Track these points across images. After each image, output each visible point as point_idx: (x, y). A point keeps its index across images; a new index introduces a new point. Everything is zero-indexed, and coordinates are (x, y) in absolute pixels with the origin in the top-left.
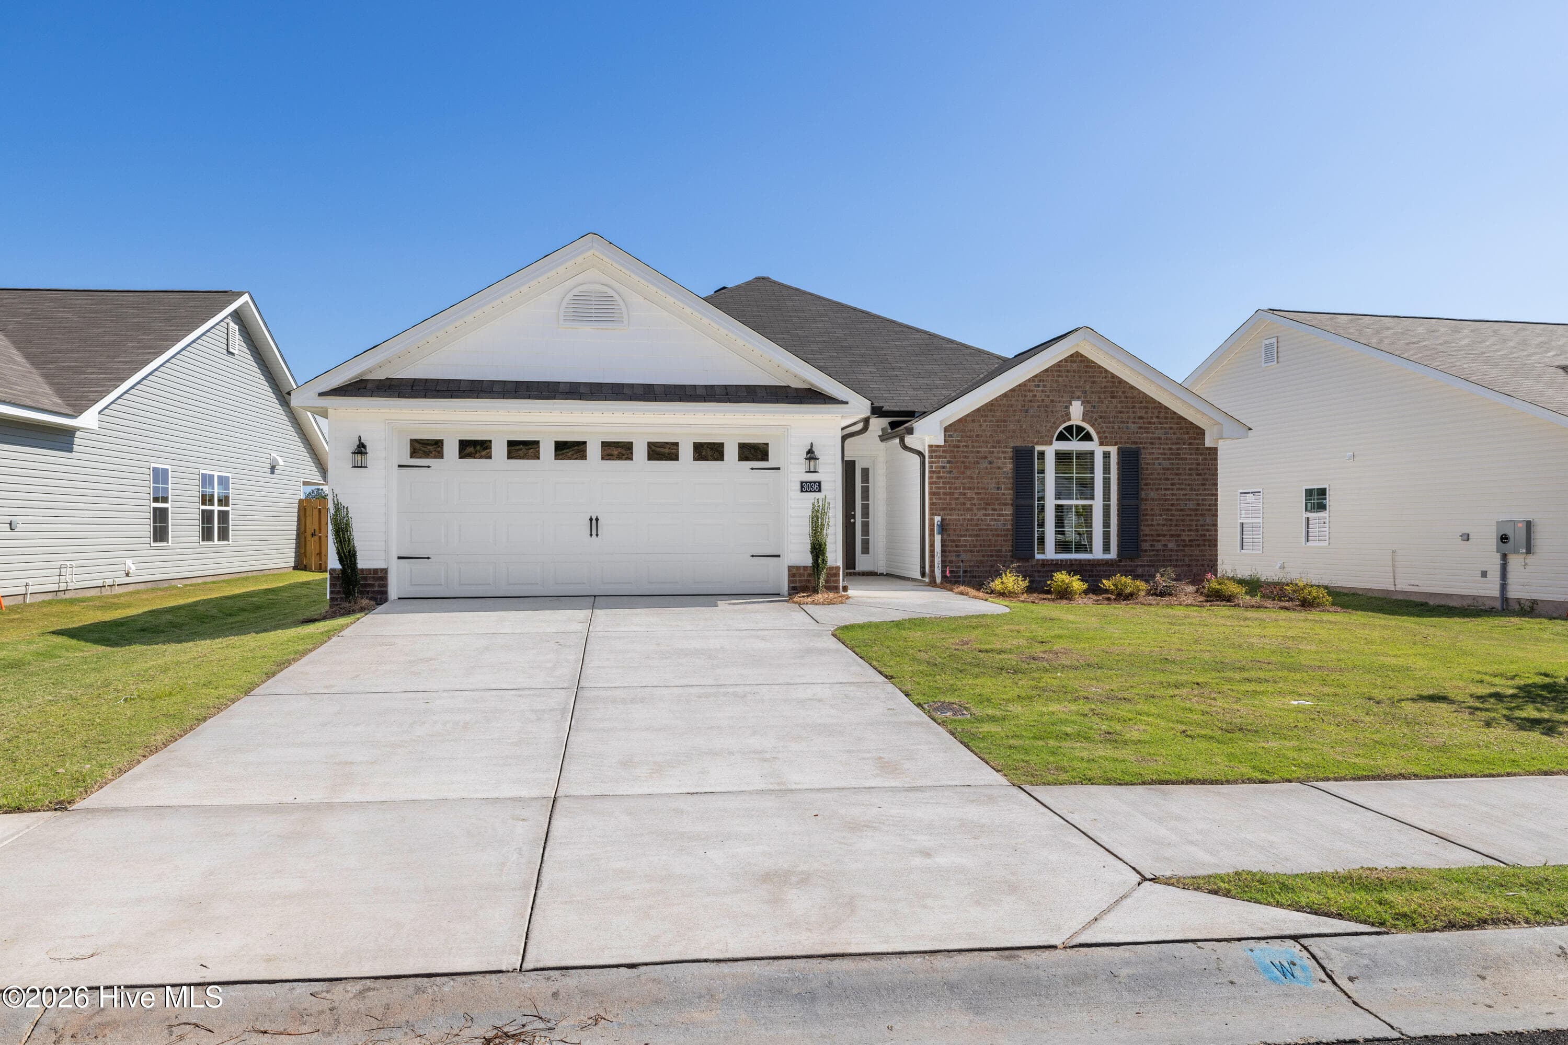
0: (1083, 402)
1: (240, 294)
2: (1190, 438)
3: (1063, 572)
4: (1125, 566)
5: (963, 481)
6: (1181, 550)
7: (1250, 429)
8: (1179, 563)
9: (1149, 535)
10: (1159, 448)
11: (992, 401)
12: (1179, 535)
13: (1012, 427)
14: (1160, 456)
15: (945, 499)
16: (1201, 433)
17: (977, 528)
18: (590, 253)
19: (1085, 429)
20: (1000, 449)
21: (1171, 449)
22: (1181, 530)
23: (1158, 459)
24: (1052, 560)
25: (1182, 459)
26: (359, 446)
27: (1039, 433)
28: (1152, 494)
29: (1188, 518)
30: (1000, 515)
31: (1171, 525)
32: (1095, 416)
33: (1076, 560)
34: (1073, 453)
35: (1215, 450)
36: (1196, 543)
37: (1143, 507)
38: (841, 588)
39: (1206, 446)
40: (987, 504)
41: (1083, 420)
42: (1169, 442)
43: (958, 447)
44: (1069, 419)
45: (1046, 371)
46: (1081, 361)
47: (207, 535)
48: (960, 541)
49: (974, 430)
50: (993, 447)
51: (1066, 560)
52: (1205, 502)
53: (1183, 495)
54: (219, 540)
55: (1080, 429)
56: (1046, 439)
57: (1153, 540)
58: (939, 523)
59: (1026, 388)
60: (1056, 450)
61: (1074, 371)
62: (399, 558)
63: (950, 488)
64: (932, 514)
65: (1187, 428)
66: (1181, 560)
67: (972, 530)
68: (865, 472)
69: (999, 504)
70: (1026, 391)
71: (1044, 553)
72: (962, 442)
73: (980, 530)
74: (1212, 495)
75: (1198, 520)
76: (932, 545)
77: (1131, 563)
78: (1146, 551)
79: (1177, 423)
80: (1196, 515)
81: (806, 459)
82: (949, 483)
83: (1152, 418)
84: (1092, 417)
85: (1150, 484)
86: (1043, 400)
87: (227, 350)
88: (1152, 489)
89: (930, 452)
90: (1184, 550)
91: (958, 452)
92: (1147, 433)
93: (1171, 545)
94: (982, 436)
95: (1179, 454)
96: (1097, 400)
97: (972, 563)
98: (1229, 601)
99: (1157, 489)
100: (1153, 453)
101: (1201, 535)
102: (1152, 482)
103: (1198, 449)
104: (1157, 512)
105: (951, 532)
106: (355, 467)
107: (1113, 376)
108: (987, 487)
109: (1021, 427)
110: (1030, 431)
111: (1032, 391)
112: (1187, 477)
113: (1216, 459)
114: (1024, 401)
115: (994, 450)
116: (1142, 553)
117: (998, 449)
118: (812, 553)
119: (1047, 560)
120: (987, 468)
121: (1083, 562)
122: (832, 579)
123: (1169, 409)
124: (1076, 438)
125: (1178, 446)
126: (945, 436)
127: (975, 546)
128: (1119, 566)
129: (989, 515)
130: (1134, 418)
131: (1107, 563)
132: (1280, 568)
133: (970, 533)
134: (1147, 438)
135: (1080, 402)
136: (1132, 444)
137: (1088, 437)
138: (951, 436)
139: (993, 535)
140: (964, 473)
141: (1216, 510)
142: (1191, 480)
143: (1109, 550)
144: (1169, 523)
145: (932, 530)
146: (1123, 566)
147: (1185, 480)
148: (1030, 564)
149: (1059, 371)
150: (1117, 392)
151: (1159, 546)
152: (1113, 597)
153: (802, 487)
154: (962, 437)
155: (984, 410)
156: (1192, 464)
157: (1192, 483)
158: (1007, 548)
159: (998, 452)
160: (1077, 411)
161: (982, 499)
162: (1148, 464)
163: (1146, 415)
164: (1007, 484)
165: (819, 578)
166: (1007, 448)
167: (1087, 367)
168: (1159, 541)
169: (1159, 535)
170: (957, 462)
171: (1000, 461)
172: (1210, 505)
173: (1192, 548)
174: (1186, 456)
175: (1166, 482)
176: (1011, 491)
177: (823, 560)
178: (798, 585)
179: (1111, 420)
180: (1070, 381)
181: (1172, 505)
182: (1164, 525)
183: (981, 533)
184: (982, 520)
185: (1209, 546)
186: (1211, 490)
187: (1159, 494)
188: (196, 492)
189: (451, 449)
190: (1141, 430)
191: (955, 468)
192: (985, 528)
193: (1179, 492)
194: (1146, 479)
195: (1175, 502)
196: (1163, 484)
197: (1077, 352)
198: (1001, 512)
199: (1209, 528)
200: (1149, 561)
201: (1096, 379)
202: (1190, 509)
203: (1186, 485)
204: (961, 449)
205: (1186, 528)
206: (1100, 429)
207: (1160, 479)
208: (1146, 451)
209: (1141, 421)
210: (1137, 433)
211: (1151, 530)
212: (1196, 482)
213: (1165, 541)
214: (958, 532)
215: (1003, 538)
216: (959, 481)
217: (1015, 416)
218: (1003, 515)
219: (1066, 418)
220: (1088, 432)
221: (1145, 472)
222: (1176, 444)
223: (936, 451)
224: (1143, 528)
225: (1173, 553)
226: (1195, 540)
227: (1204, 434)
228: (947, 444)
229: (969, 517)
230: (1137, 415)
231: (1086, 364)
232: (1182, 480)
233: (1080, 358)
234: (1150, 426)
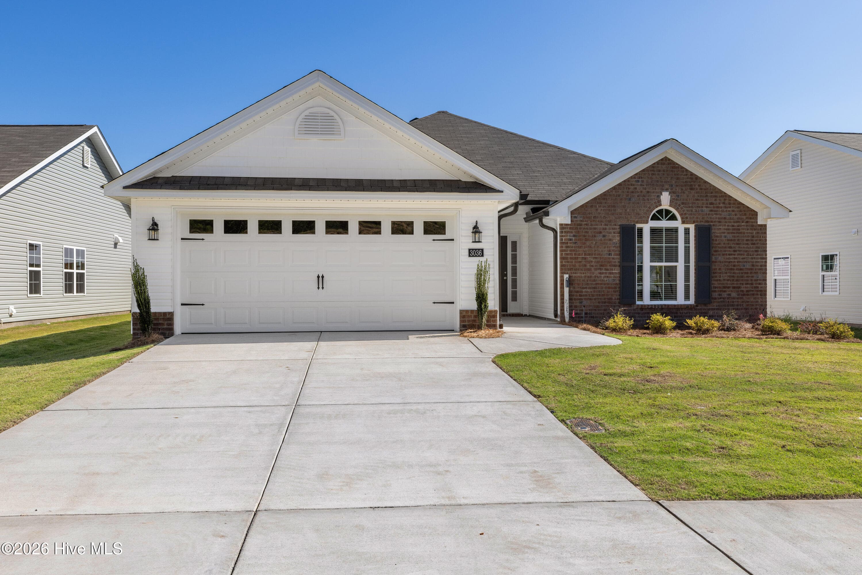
0: (670, 193)
1: (91, 127)
2: (747, 218)
3: (658, 314)
4: (701, 309)
5: (585, 250)
6: (741, 298)
7: (791, 211)
8: (739, 307)
9: (717, 287)
10: (725, 225)
11: (605, 192)
12: (740, 287)
13: (619, 210)
14: (725, 231)
15: (572, 262)
16: (754, 214)
17: (594, 283)
18: (317, 85)
19: (672, 212)
20: (611, 227)
21: (733, 226)
22: (740, 284)
23: (724, 233)
24: (648, 305)
25: (741, 233)
26: (152, 225)
27: (639, 215)
28: (720, 258)
29: (746, 275)
30: (610, 273)
31: (733, 280)
32: (679, 202)
33: (665, 305)
34: (663, 229)
35: (765, 227)
36: (751, 293)
37: (713, 267)
38: (498, 326)
39: (759, 223)
40: (601, 265)
41: (670, 206)
42: (732, 221)
43: (581, 225)
44: (661, 205)
45: (643, 170)
46: (669, 164)
47: (69, 289)
48: (582, 292)
49: (592, 213)
50: (606, 225)
51: (658, 305)
52: (757, 264)
53: (742, 259)
54: (77, 292)
55: (668, 212)
56: (644, 219)
57: (721, 291)
58: (567, 279)
59: (629, 183)
60: (651, 227)
61: (664, 171)
62: (182, 304)
63: (575, 254)
64: (562, 273)
65: (744, 211)
66: (740, 305)
67: (591, 284)
68: (514, 244)
69: (610, 266)
70: (629, 185)
71: (642, 300)
72: (583, 221)
73: (596, 284)
74: (763, 258)
75: (752, 277)
76: (562, 295)
77: (704, 307)
78: (715, 299)
79: (738, 208)
80: (751, 273)
81: (472, 232)
82: (574, 250)
83: (719, 203)
84: (676, 204)
86: (641, 192)
87: (83, 165)
88: (719, 255)
89: (561, 229)
91: (580, 228)
92: (716, 214)
93: (734, 295)
94: (598, 217)
95: (739, 230)
96: (680, 191)
97: (591, 308)
98: (778, 334)
99: (723, 255)
100: (720, 229)
101: (755, 287)
102: (719, 250)
103: (752, 226)
104: (724, 271)
105: (576, 286)
106: (150, 239)
107: (692, 174)
108: (601, 253)
109: (626, 210)
110: (632, 214)
111: (634, 185)
113: (766, 233)
114: (628, 192)
115: (607, 227)
116: (712, 300)
117: (609, 226)
118: (477, 300)
119: (645, 305)
120: (601, 240)
121: (670, 307)
122: (491, 319)
123: (731, 197)
124: (665, 218)
125: (738, 224)
126: (571, 217)
127: (593, 296)
128: (696, 309)
129: (603, 273)
130: (707, 204)
131: (687, 307)
132: (803, 310)
133: (590, 286)
134: (716, 218)
135: (668, 193)
136: (705, 222)
137: (673, 218)
138: (576, 217)
139: (606, 288)
140: (585, 243)
141: (766, 269)
142: (748, 248)
143: (689, 298)
144: (732, 278)
145: (562, 284)
146: (699, 309)
147: (744, 247)
148: (632, 308)
149: (653, 170)
150: (695, 185)
151: (725, 295)
152: (694, 332)
153: (470, 253)
154: (584, 218)
155: (599, 198)
156: (748, 236)
157: (749, 250)
158: (616, 296)
160: (665, 199)
161: (598, 262)
162: (717, 236)
163: (715, 202)
164: (616, 251)
165: (482, 319)
166: (616, 225)
167: (673, 167)
168: (725, 291)
169: (725, 287)
170: (580, 236)
171: (611, 235)
172: (761, 266)
173: (749, 297)
174: (744, 231)
175: (730, 249)
176: (618, 257)
177: (485, 305)
178: (467, 323)
179: (690, 205)
180: (661, 178)
181: (734, 266)
182: (728, 280)
183: (597, 286)
184: (598, 277)
185: (761, 295)
186: (762, 255)
187: (724, 258)
188: (61, 260)
189: (219, 227)
190: (712, 213)
191: (579, 240)
192: (600, 282)
193: (739, 256)
194: (716, 247)
195: (736, 264)
196: (728, 251)
197: (666, 157)
198: (611, 271)
199: (761, 282)
200: (719, 306)
201: (680, 176)
202: (747, 269)
203: (744, 251)
204: (583, 227)
205: (744, 282)
206: (682, 212)
207: (726, 247)
208: (715, 228)
209: (712, 206)
210: (709, 214)
211: (719, 284)
212: (752, 250)
213: (729, 291)
214: (581, 286)
215: (613, 290)
216: (582, 249)
217: (621, 203)
218: (613, 273)
219: (658, 204)
220: (673, 214)
221: (714, 242)
222: (737, 222)
223: (565, 228)
224: (713, 282)
225: (734, 300)
226: (750, 291)
227: (757, 215)
228: (573, 223)
229: (589, 275)
230: (709, 202)
231: (672, 166)
232: (741, 248)
233: (668, 162)
234: (718, 209)
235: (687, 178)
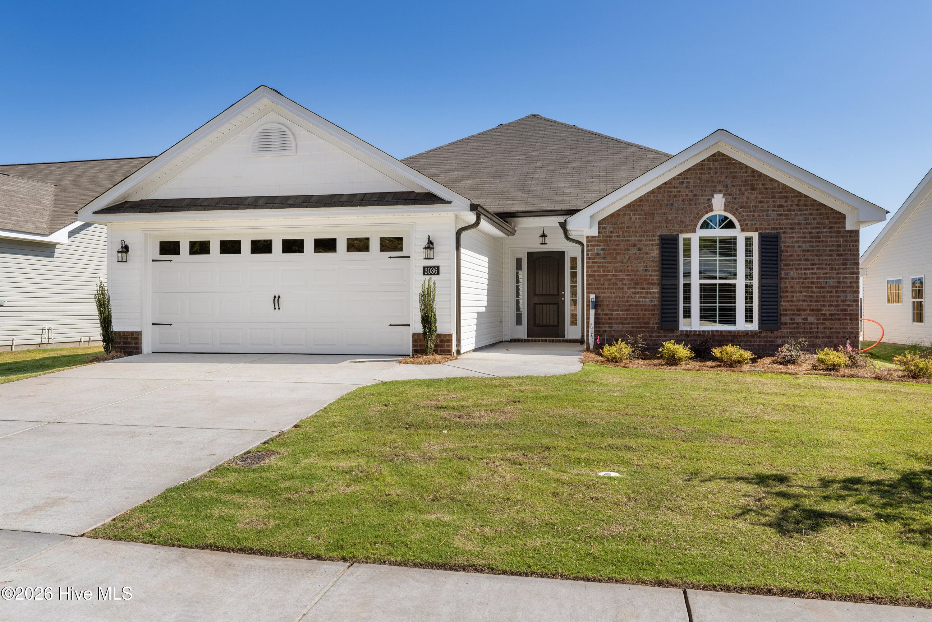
0: (724, 195)
2: (830, 223)
4: (766, 337)
5: (615, 266)
6: (822, 323)
7: (888, 213)
8: (819, 335)
9: (789, 310)
10: (799, 233)
11: (641, 197)
12: (819, 310)
13: (658, 218)
14: (800, 239)
15: (600, 280)
16: (842, 217)
17: (627, 304)
18: (265, 100)
19: (727, 218)
20: (648, 238)
21: (811, 233)
22: (821, 305)
23: (798, 242)
24: (695, 331)
25: (822, 241)
26: (122, 247)
27: (683, 222)
28: (792, 273)
29: (829, 294)
30: (647, 293)
31: (811, 301)
32: (736, 206)
34: (717, 240)
35: (856, 233)
36: (837, 317)
37: (783, 285)
38: (454, 351)
39: (847, 229)
40: (636, 284)
41: (725, 211)
42: (809, 226)
43: (611, 237)
44: (712, 210)
45: (689, 169)
48: (612, 315)
49: (624, 223)
50: (642, 236)
51: (708, 331)
52: (845, 280)
53: (824, 274)
55: (723, 218)
56: (690, 228)
57: (793, 315)
58: (592, 300)
59: (672, 186)
60: (700, 237)
61: (716, 169)
62: (153, 324)
63: (604, 271)
64: (588, 293)
65: (827, 214)
66: (821, 332)
67: (623, 305)
68: (574, 260)
69: (647, 284)
70: (671, 188)
71: (689, 325)
72: (614, 233)
73: (630, 306)
74: (853, 273)
75: (838, 297)
76: (588, 318)
77: (771, 334)
78: (786, 324)
79: (817, 210)
80: (837, 292)
81: (425, 248)
82: (602, 267)
83: (792, 205)
84: (733, 207)
85: (789, 265)
86: (687, 195)
88: (791, 269)
89: (587, 241)
90: (824, 323)
91: (610, 241)
92: (787, 219)
93: (811, 319)
94: (631, 227)
95: (819, 237)
96: (738, 192)
99: (797, 269)
100: (793, 237)
101: (842, 310)
102: (791, 263)
103: (838, 232)
104: (797, 289)
105: (605, 308)
106: (119, 262)
107: (754, 171)
108: (636, 269)
109: (667, 218)
110: (675, 222)
111: (677, 188)
112: (827, 258)
113: (858, 241)
114: (670, 196)
115: (643, 238)
116: (781, 326)
117: (646, 238)
119: (690, 331)
120: (636, 254)
121: (724, 334)
123: (808, 197)
124: (719, 226)
125: (818, 230)
126: (599, 228)
127: (625, 319)
128: (759, 337)
129: (638, 293)
130: (774, 206)
131: (749, 333)
133: (622, 308)
134: (787, 224)
135: (721, 195)
136: (772, 230)
137: (730, 225)
138: (605, 228)
139: (642, 310)
140: (616, 258)
141: (858, 287)
143: (750, 323)
144: (810, 299)
145: (588, 306)
146: (763, 337)
147: (825, 260)
148: (675, 334)
149: (702, 169)
150: (757, 184)
151: (799, 319)
153: (424, 271)
154: (614, 228)
155: (633, 205)
156: (832, 246)
157: (833, 262)
158: (654, 320)
159: (646, 240)
160: (718, 202)
161: (632, 280)
162: (789, 247)
163: (785, 204)
164: (654, 267)
166: (654, 236)
167: (728, 164)
168: (799, 315)
169: (799, 310)
170: (609, 250)
171: (648, 248)
172: (851, 283)
173: (833, 322)
174: (826, 239)
175: (807, 262)
176: (658, 273)
178: (419, 348)
179: (752, 209)
180: (712, 177)
181: (812, 283)
182: (804, 301)
183: (631, 308)
184: (632, 297)
185: (851, 320)
186: (853, 269)
187: (798, 274)
189: (185, 248)
190: (781, 217)
191: (608, 254)
192: (635, 303)
193: (820, 271)
194: (786, 260)
195: (815, 280)
196: (803, 264)
197: (719, 152)
198: (648, 291)
199: (850, 303)
200: (791, 332)
201: (737, 175)
202: (831, 287)
203: (826, 264)
204: (613, 239)
205: (827, 304)
206: (741, 218)
207: (800, 260)
208: (786, 236)
209: (781, 209)
210: (777, 220)
211: (791, 306)
212: (837, 262)
213: (806, 315)
214: (611, 307)
215: (650, 313)
216: (612, 265)
217: (661, 209)
218: (650, 293)
219: (708, 209)
220: (731, 221)
221: (785, 254)
222: (816, 228)
223: (592, 241)
224: (782, 303)
225: (813, 326)
226: (835, 314)
227: (845, 218)
228: (601, 235)
229: (620, 295)
230: (776, 204)
231: (727, 162)
232: (822, 260)
233: (721, 157)
234: (790, 213)
235: (747, 176)
